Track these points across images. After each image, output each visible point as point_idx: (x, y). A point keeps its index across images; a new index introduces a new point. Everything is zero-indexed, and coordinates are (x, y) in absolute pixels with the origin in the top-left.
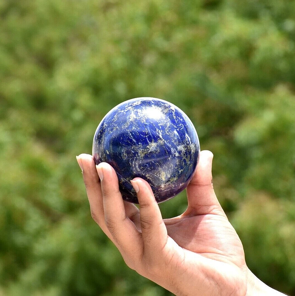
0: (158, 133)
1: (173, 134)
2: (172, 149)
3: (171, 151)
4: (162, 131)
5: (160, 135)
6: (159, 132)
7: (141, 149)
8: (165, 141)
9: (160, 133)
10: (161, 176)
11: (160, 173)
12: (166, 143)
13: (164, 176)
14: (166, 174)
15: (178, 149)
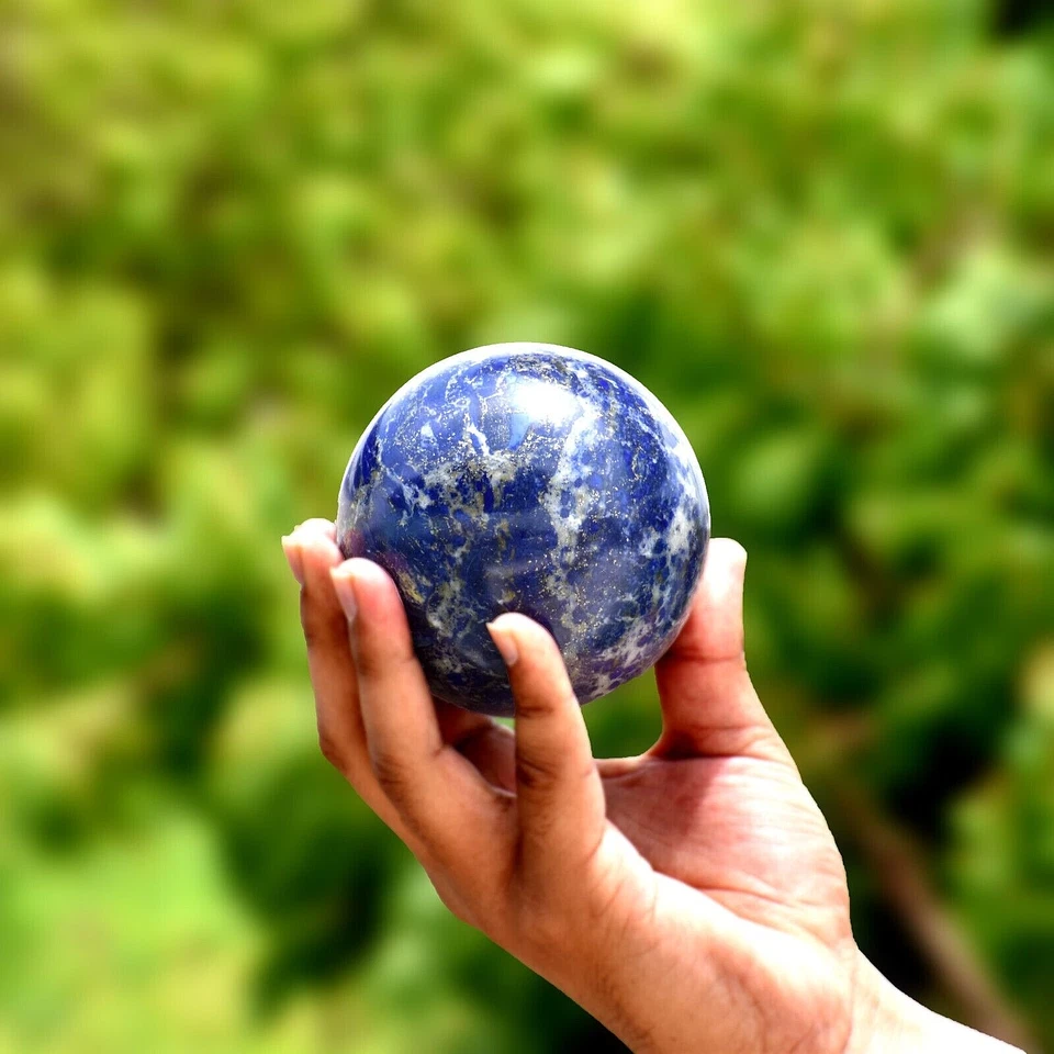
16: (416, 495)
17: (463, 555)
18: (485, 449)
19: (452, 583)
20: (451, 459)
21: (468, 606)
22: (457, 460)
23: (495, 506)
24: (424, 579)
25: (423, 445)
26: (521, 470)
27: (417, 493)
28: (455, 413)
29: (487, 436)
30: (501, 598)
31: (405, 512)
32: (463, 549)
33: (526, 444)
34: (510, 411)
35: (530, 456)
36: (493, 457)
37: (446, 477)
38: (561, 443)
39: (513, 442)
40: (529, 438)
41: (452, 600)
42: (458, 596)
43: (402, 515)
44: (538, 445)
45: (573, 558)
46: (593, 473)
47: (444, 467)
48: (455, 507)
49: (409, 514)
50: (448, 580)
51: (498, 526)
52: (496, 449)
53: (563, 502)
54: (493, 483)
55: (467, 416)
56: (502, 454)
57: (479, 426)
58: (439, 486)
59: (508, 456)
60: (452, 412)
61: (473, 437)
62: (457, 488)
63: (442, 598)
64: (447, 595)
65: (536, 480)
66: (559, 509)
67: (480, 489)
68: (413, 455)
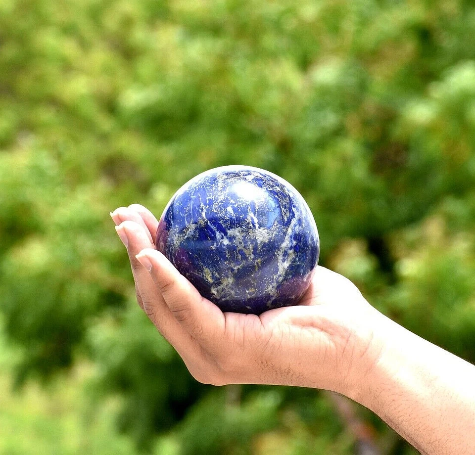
0: (200, 210)
1: (223, 212)
2: (218, 233)
3: (215, 236)
4: (207, 207)
5: (202, 213)
6: (203, 208)
7: (177, 235)
8: (209, 221)
9: (205, 210)
10: (204, 275)
11: (202, 271)
12: (209, 224)
13: (210, 275)
14: (210, 271)
15: (229, 234)
16: (223, 238)
17: (238, 269)
18: (257, 226)
19: (229, 279)
20: (241, 227)
21: (232, 289)
22: (244, 227)
23: (257, 252)
24: (217, 274)
25: (228, 216)
26: (271, 238)
27: (223, 237)
28: (244, 205)
29: (258, 220)
30: (248, 290)
31: (215, 244)
32: (239, 267)
33: (274, 227)
34: (268, 210)
35: (275, 233)
36: (259, 230)
37: (238, 234)
38: (287, 229)
39: (269, 225)
40: (275, 225)
41: (226, 285)
42: (230, 285)
43: (214, 244)
44: (278, 228)
45: (281, 280)
46: (297, 244)
47: (238, 229)
48: (240, 248)
49: (217, 245)
50: (228, 277)
51: (257, 261)
52: (261, 226)
53: (284, 255)
54: (258, 242)
55: (249, 207)
56: (264, 229)
57: (255, 214)
58: (234, 237)
59: (266, 231)
60: (242, 204)
61: (252, 219)
62: (242, 240)
63: (222, 284)
64: (225, 283)
65: (276, 244)
66: (282, 258)
67: (252, 243)
68: (223, 219)
